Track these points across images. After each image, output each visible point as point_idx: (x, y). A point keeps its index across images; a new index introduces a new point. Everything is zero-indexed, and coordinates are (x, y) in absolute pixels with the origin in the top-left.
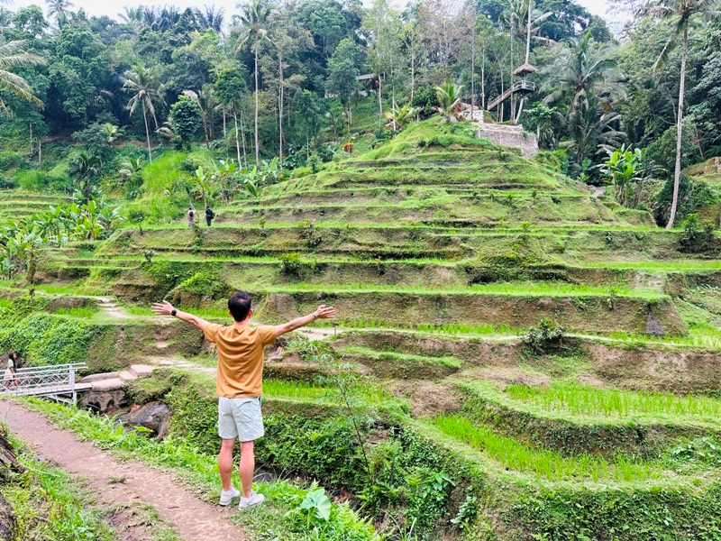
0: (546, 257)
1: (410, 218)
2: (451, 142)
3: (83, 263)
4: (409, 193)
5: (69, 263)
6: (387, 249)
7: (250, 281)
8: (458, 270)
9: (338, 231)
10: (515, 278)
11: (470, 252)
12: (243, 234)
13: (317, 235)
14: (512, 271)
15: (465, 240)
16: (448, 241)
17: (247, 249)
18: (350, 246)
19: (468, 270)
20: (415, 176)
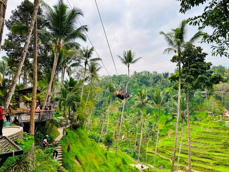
0: (227, 163)
1: (209, 150)
2: (219, 128)
3: (163, 150)
4: (209, 144)
5: (162, 150)
6: (204, 157)
7: (187, 161)
8: (214, 164)
9: (197, 153)
10: (222, 165)
11: (216, 160)
12: (184, 150)
13: (194, 153)
14: (222, 164)
15: (215, 158)
16: (213, 158)
17: (185, 152)
18: (199, 155)
19: (215, 163)
20: (211, 138)
